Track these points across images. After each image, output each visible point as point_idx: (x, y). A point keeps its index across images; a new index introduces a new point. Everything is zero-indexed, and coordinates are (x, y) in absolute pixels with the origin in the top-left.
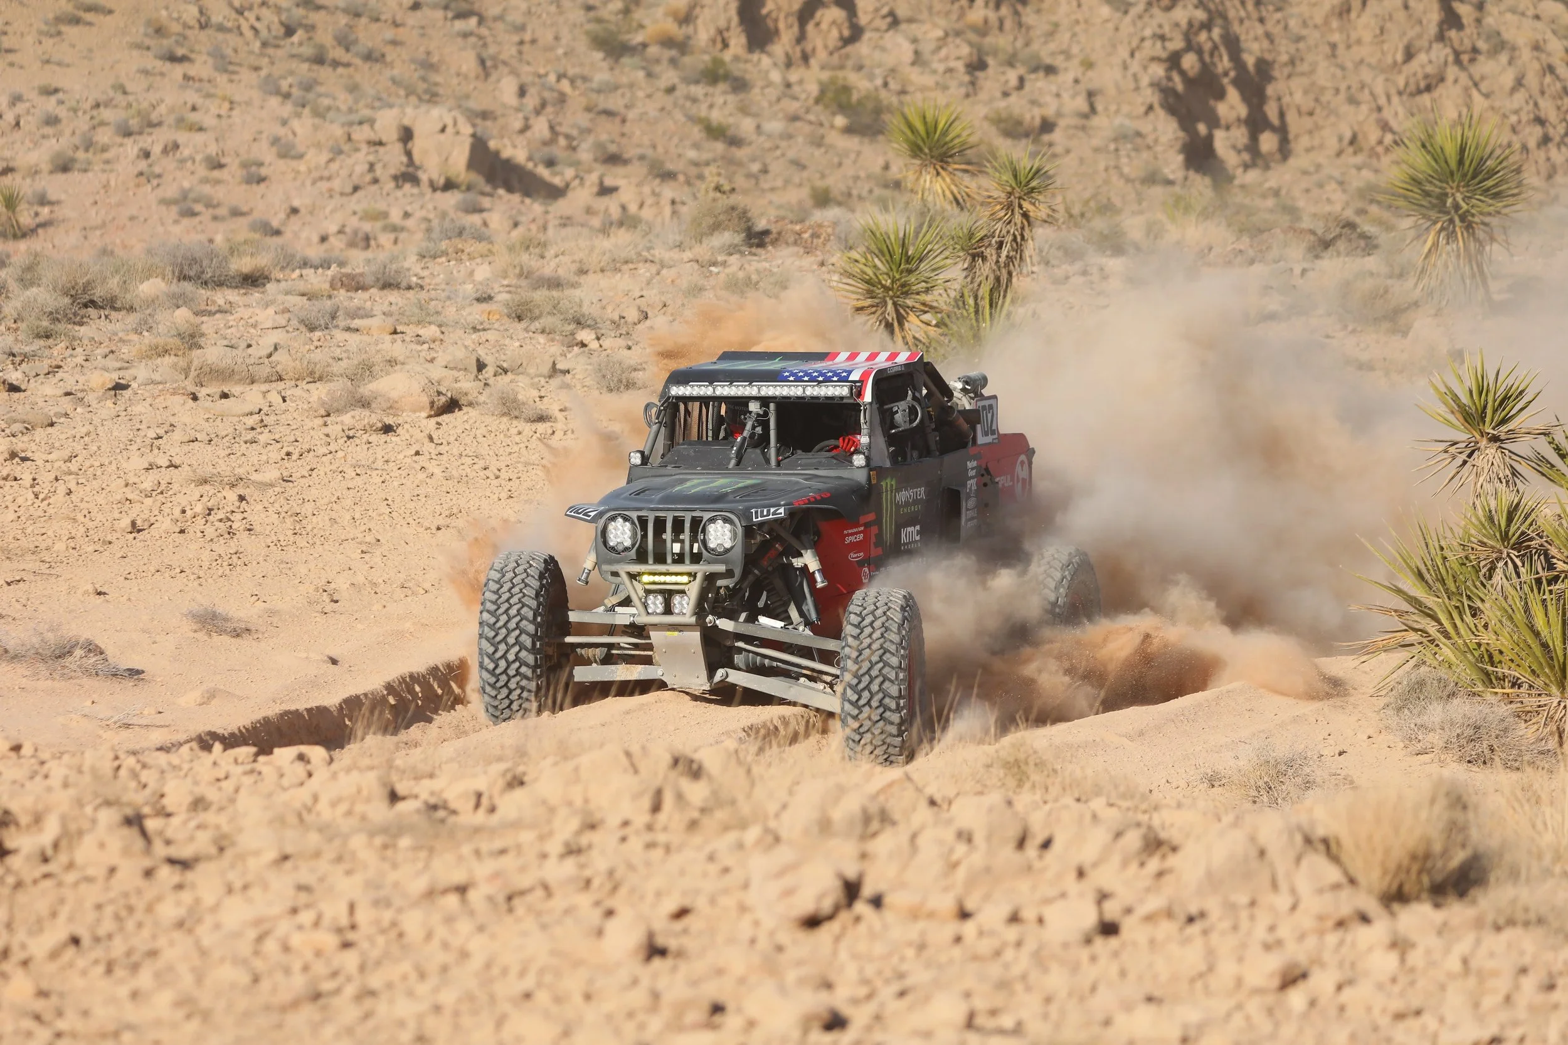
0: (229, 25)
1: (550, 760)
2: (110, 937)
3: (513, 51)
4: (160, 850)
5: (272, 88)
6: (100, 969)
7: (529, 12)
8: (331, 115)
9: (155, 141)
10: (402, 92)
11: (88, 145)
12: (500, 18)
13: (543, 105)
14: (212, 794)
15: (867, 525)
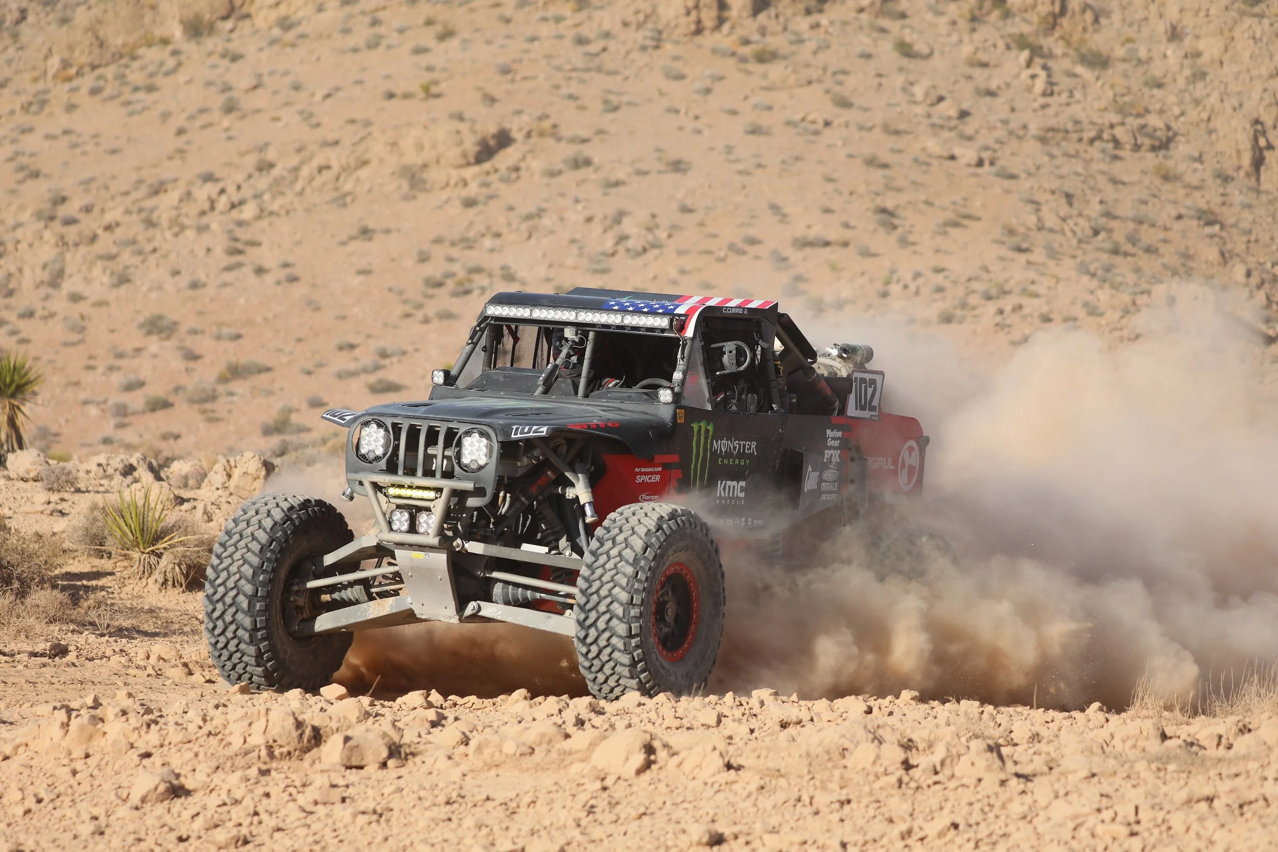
0: (1057, 228)
1: (1266, 715)
2: (978, 824)
3: (1243, 247)
4: (1010, 768)
5: (1084, 269)
6: (972, 844)
7: (1254, 222)
8: (1122, 288)
9: (1007, 304)
10: (1169, 273)
11: (964, 305)
12: (1235, 225)
13: (1263, 282)
14: (1044, 732)
15: (666, 466)
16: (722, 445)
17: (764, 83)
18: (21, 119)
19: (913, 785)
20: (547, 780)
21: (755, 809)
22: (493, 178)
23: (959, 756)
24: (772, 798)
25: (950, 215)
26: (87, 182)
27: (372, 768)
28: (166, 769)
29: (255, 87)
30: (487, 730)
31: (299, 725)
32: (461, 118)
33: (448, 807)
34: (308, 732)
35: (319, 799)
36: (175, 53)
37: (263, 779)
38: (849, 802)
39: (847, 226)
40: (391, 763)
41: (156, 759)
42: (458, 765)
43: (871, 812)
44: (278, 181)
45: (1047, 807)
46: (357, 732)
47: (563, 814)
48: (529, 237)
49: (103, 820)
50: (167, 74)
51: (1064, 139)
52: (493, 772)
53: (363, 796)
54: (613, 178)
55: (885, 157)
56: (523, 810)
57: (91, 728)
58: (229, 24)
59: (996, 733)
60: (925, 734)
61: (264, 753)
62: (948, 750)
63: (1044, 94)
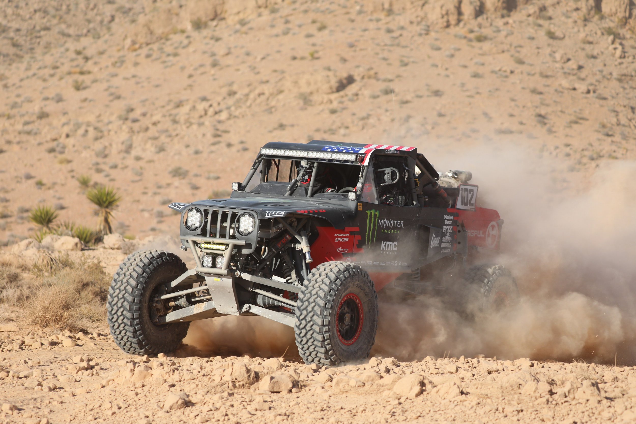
2: (587, 422)
4: (603, 394)
11: (580, 163)
15: (351, 233)
16: (384, 223)
17: (480, 52)
18: (112, 70)
19: (554, 402)
20: (371, 399)
21: (475, 414)
22: (345, 99)
23: (577, 388)
24: (484, 408)
25: (573, 118)
26: (144, 101)
27: (284, 393)
28: (182, 392)
29: (227, 54)
30: (342, 374)
31: (248, 371)
32: (329, 69)
33: (322, 412)
34: (253, 374)
35: (258, 408)
36: (188, 37)
37: (230, 398)
38: (522, 411)
39: (521, 123)
40: (293, 390)
41: (177, 388)
42: (327, 391)
43: (533, 416)
44: (238, 101)
45: (621, 414)
46: (277, 375)
47: (380, 416)
48: (363, 128)
49: (151, 418)
50: (184, 47)
51: (631, 80)
52: (344, 395)
53: (280, 406)
54: (405, 99)
55: (540, 88)
56: (359, 414)
57: (145, 372)
58: (214, 23)
59: (596, 377)
60: (560, 377)
61: (231, 385)
62: (572, 385)
63: (621, 57)
